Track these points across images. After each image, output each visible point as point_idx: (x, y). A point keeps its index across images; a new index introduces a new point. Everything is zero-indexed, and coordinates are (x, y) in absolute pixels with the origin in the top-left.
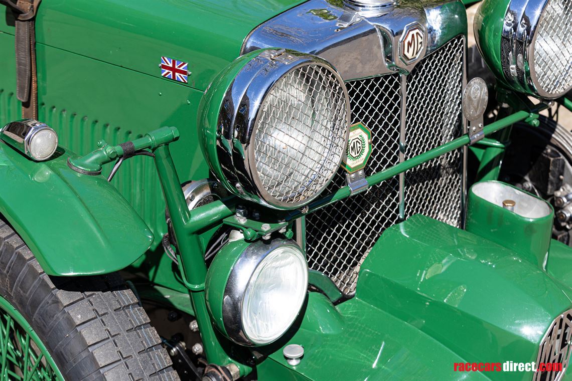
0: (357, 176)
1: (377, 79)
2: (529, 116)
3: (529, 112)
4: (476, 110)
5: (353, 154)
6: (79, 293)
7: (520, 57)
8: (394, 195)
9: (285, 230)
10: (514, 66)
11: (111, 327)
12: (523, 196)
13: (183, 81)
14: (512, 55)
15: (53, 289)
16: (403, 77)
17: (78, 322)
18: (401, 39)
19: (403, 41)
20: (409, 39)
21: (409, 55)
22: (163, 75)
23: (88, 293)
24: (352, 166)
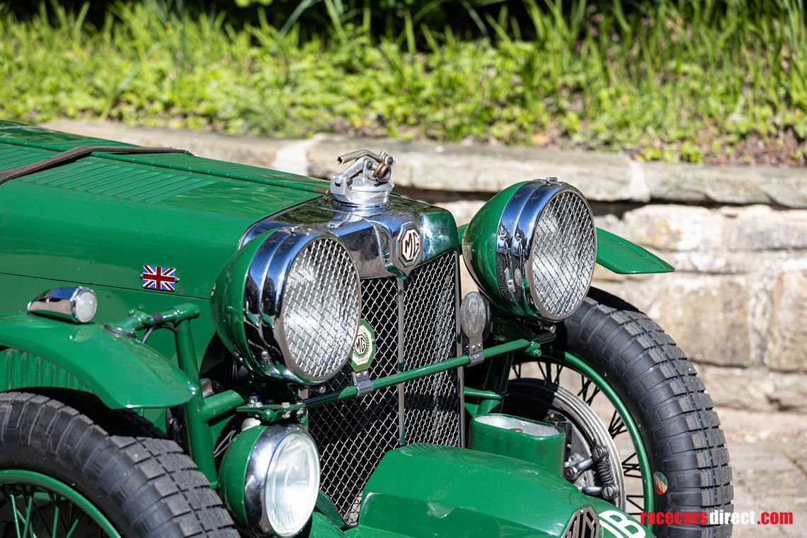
0: (362, 375)
1: (375, 281)
2: (529, 346)
3: (530, 341)
4: (475, 326)
5: (358, 351)
6: (132, 438)
7: (518, 272)
8: (393, 415)
9: (302, 412)
10: (511, 281)
11: (167, 465)
12: (529, 427)
13: (169, 289)
14: (508, 273)
15: (106, 436)
16: (400, 281)
17: (136, 460)
18: (398, 238)
19: (401, 241)
20: (407, 238)
21: (407, 256)
22: (144, 286)
23: (140, 438)
24: (358, 364)
